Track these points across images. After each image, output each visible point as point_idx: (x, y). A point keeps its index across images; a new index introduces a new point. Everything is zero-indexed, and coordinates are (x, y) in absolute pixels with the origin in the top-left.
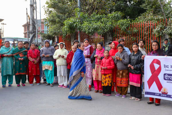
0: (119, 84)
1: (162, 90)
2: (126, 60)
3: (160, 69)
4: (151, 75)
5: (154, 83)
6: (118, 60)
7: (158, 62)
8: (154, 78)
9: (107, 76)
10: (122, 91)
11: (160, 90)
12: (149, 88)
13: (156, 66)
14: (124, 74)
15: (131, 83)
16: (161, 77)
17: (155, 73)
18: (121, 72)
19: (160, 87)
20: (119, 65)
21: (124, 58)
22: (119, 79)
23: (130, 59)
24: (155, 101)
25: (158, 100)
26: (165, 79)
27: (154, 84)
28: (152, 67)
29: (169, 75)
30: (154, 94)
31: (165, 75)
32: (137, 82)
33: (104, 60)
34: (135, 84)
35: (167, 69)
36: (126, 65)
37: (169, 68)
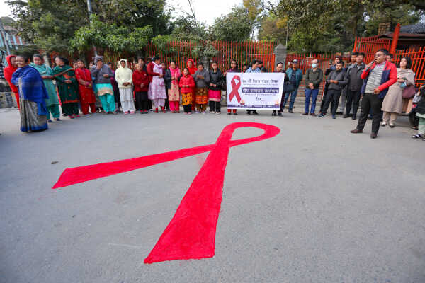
0: (199, 102)
1: (241, 102)
2: (208, 79)
3: (239, 84)
4: (232, 89)
6: (199, 79)
7: (238, 78)
8: (235, 93)
9: (189, 94)
10: (202, 109)
11: (239, 102)
12: (231, 100)
13: (237, 82)
14: (205, 92)
15: (211, 99)
16: (240, 91)
17: (236, 87)
18: (202, 90)
19: (239, 99)
20: (200, 84)
21: (205, 76)
22: (198, 97)
23: (211, 77)
24: (232, 112)
25: (235, 110)
26: (243, 92)
27: (235, 98)
28: (233, 82)
29: (246, 88)
30: (234, 106)
31: (243, 88)
32: (218, 98)
33: (182, 78)
34: (215, 100)
35: (245, 83)
36: (208, 84)
37: (247, 83)
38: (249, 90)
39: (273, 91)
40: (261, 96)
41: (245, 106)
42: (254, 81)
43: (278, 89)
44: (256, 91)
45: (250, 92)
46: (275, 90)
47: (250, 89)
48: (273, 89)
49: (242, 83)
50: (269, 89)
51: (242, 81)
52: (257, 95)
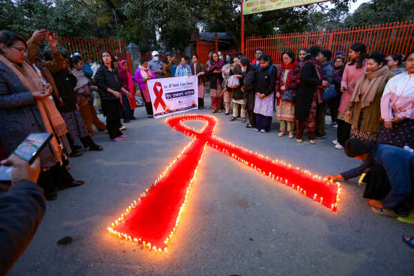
1: (166, 108)
3: (161, 90)
4: (156, 97)
5: (160, 105)
7: (159, 84)
8: (159, 100)
11: (164, 109)
12: (156, 109)
13: (159, 88)
16: (163, 97)
17: (159, 94)
19: (164, 105)
26: (167, 98)
28: (155, 89)
29: (169, 94)
31: (166, 94)
35: (166, 89)
37: (169, 88)
38: (171, 96)
39: (190, 92)
40: (183, 99)
41: (171, 112)
42: (175, 86)
43: (193, 90)
44: (177, 95)
45: (172, 97)
46: (191, 92)
47: (171, 94)
48: (189, 90)
49: (164, 90)
50: (187, 91)
51: (163, 87)
52: (179, 99)
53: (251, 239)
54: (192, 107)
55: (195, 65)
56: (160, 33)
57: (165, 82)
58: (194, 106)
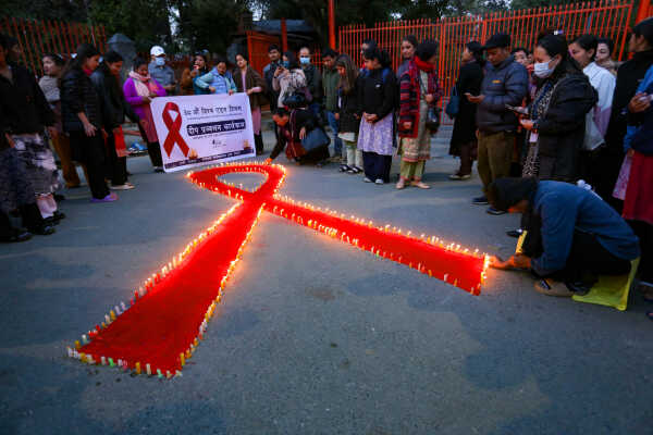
1: (190, 154)
3: (179, 119)
4: (168, 131)
7: (175, 108)
8: (174, 137)
11: (186, 154)
12: (169, 155)
13: (173, 115)
16: (183, 132)
17: (174, 126)
19: (185, 148)
26: (190, 135)
27: (176, 148)
28: (166, 117)
29: (194, 126)
31: (188, 127)
35: (189, 116)
37: (193, 115)
38: (199, 130)
39: (237, 125)
40: (222, 137)
41: (200, 160)
42: (205, 111)
43: (243, 121)
44: (210, 128)
45: (200, 132)
46: (240, 124)
47: (199, 126)
48: (236, 121)
49: (184, 117)
50: (230, 122)
51: (182, 113)
52: (213, 137)
53: (334, 345)
54: (242, 153)
55: (244, 73)
56: (177, 20)
57: (185, 103)
58: (247, 150)
